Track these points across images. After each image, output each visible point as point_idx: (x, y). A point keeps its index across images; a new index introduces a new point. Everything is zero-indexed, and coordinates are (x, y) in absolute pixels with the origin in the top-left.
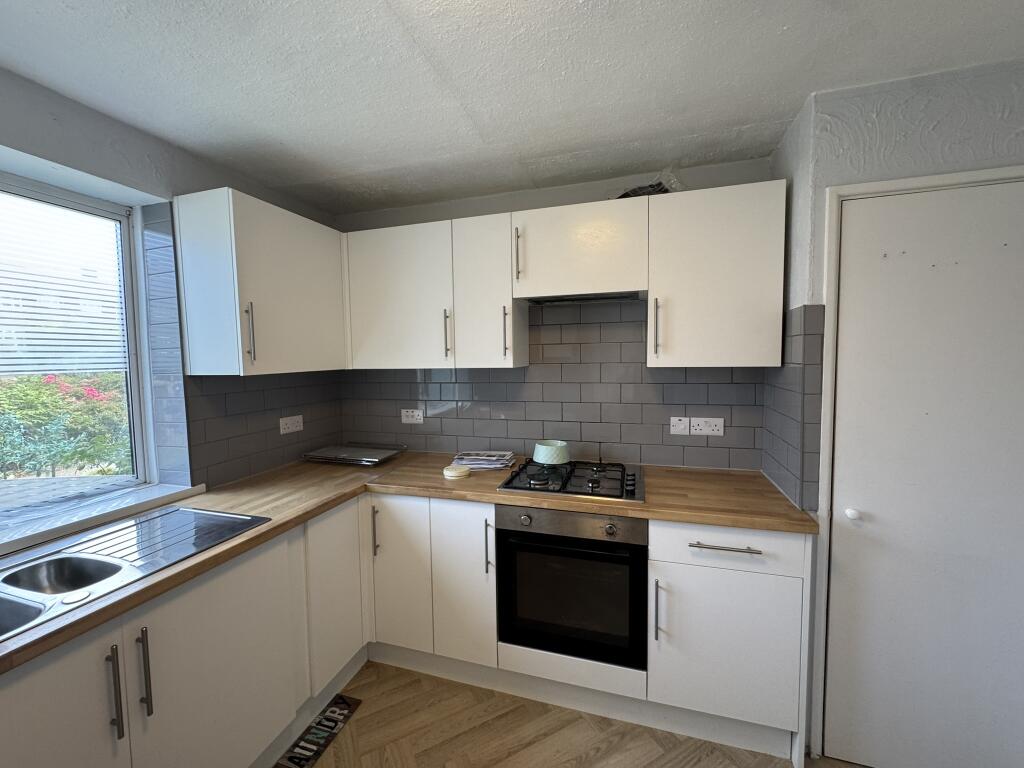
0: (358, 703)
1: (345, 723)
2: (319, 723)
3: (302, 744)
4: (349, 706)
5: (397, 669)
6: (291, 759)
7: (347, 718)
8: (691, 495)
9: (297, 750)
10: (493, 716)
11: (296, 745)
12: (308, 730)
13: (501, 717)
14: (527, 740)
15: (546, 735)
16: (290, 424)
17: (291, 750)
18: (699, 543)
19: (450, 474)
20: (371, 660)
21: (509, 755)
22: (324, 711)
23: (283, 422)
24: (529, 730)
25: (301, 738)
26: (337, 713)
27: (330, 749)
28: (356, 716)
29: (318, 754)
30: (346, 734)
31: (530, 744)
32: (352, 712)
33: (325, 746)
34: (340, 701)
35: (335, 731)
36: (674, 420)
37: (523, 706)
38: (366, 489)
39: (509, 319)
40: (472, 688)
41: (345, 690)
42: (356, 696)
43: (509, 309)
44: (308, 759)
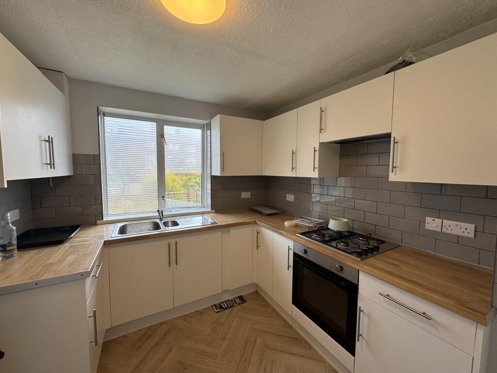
0: (246, 301)
1: (238, 305)
2: (232, 300)
3: (224, 303)
4: (242, 300)
5: (264, 298)
6: (219, 305)
7: (239, 304)
8: (403, 267)
9: (222, 304)
10: (285, 335)
11: (223, 302)
12: (228, 301)
13: (289, 337)
14: (293, 352)
15: (302, 356)
16: (245, 195)
17: (221, 303)
18: (388, 295)
19: (286, 224)
20: (258, 291)
21: (281, 351)
22: (235, 298)
23: (243, 193)
24: (296, 349)
25: (225, 302)
26: (238, 301)
27: (230, 309)
28: (242, 305)
29: (226, 309)
30: (236, 308)
31: (293, 354)
32: (242, 303)
33: (229, 308)
34: (241, 298)
35: (234, 305)
36: (428, 219)
37: (301, 340)
38: (255, 223)
39: (317, 153)
40: (285, 320)
41: (244, 296)
42: (246, 299)
43: (317, 149)
44: (223, 308)
